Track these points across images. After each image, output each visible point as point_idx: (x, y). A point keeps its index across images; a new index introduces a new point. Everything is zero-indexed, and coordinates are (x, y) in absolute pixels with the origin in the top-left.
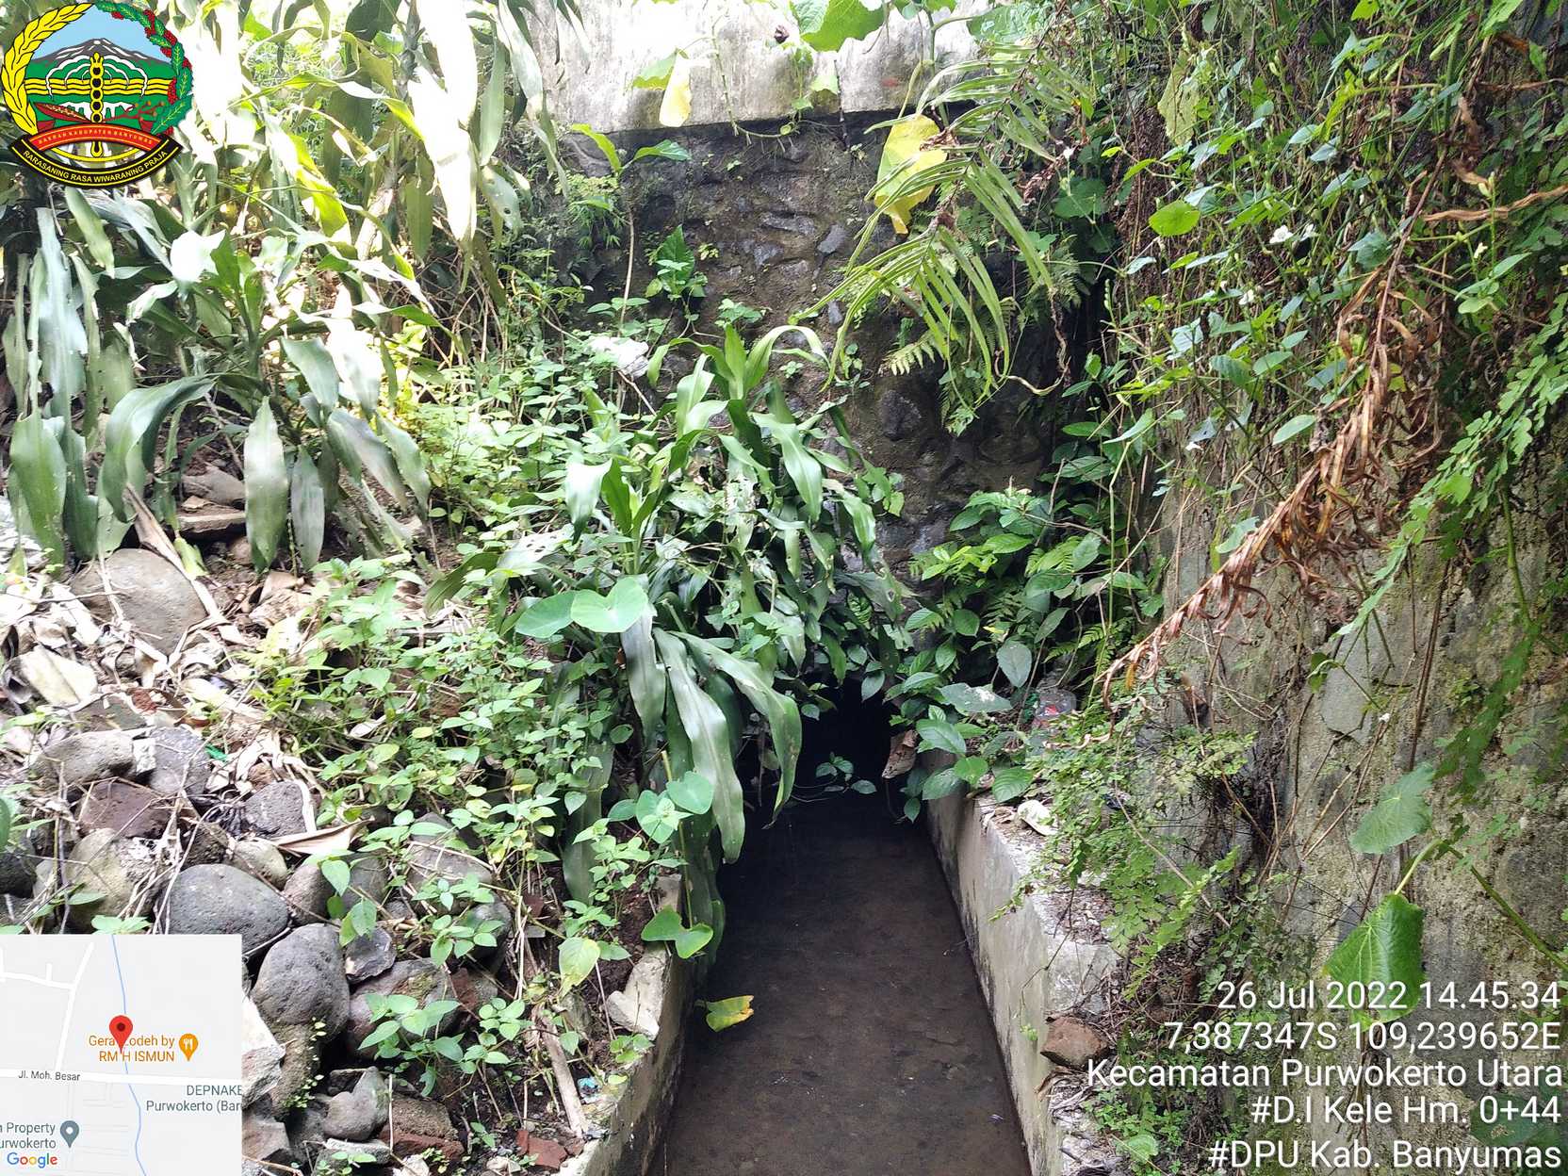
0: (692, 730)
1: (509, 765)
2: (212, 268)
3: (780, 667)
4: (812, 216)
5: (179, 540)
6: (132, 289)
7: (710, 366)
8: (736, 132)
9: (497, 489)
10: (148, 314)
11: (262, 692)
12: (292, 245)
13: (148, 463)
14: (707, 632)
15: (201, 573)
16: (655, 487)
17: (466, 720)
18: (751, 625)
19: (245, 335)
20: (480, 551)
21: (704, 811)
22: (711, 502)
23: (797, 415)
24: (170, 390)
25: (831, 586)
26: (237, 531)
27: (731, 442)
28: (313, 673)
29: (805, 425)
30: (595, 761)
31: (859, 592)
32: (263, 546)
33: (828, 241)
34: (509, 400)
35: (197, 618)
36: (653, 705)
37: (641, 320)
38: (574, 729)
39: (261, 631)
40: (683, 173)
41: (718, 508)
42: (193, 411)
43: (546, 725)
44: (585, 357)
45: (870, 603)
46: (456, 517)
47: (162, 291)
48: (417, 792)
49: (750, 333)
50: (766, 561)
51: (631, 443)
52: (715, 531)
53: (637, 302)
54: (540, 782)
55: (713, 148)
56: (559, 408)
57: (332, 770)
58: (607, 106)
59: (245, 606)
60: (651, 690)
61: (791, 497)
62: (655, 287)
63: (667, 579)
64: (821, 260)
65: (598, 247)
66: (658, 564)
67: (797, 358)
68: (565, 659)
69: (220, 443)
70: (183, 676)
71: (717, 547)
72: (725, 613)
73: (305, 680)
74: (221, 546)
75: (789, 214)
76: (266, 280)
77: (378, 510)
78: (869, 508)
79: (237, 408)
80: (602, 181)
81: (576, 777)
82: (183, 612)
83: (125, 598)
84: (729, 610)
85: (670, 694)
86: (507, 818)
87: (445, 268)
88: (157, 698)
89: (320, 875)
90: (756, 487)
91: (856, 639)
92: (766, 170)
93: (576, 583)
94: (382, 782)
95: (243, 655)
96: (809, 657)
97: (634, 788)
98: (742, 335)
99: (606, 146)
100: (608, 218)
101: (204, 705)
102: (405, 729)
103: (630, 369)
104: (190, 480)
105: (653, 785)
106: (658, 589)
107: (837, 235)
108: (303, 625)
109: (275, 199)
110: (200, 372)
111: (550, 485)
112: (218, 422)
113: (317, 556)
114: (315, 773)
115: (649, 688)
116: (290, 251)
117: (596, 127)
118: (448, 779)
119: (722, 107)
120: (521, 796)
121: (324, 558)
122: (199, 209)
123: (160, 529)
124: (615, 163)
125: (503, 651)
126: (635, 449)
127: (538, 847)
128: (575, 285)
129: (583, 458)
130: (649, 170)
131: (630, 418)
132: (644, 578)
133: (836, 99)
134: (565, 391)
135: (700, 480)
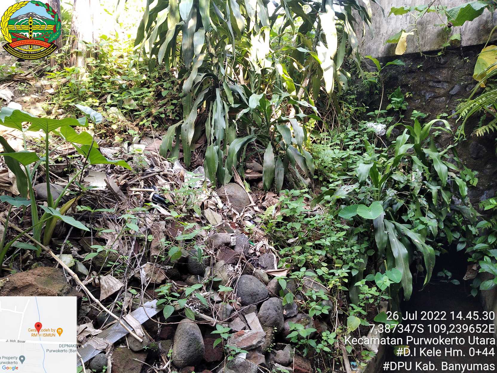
0: (395, 254)
1: (334, 257)
2: (259, 104)
3: (427, 237)
4: (447, 82)
5: (245, 181)
6: (238, 110)
7: (408, 133)
8: (422, 55)
9: (334, 170)
10: (241, 118)
11: (264, 227)
12: (280, 96)
13: (238, 159)
14: (402, 222)
15: (249, 190)
16: (387, 172)
17: (322, 242)
18: (418, 221)
19: (266, 123)
20: (328, 190)
21: (399, 282)
22: (406, 178)
23: (439, 149)
24: (245, 139)
25: (449, 210)
26: (259, 180)
27: (415, 158)
28: (279, 222)
29: (441, 153)
30: (362, 260)
31: (459, 212)
32: (267, 184)
33: (453, 90)
34: (339, 143)
35: (247, 204)
36: (383, 244)
37: (384, 117)
38: (355, 248)
39: (264, 209)
40: (402, 69)
41: (408, 180)
42: (250, 145)
43: (347, 246)
44: (365, 129)
45: (463, 216)
46: (321, 179)
47: (245, 111)
48: (306, 262)
49: (422, 121)
50: (425, 199)
51: (379, 157)
52: (407, 188)
53: (383, 111)
54: (343, 264)
55: (413, 61)
56: (355, 145)
57: (282, 252)
58: (377, 49)
59: (261, 201)
60: (382, 239)
61: (435, 177)
62: (390, 106)
63: (389, 203)
64: (450, 97)
65: (371, 94)
66: (386, 198)
67: (439, 130)
68: (353, 226)
69: (256, 154)
70: (244, 220)
71: (407, 193)
72: (409, 216)
73: (276, 224)
74: (255, 184)
75: (439, 82)
76: (273, 107)
77: (298, 175)
78: (465, 183)
79: (261, 144)
80: (374, 73)
81: (355, 265)
82: (245, 201)
83: (230, 196)
84: (410, 215)
85: (389, 242)
86: (333, 274)
87: (322, 102)
88: (236, 225)
89: (278, 283)
90: (422, 174)
91: (457, 229)
92: (432, 68)
93: (358, 202)
94: (297, 258)
95: (260, 215)
96: (439, 233)
97: (374, 271)
98: (419, 122)
99: (376, 62)
100: (375, 85)
101: (249, 228)
102: (303, 242)
103: (380, 133)
104: (248, 164)
105: (380, 271)
106: (385, 206)
107: (457, 88)
108: (276, 208)
109: (276, 83)
110: (253, 134)
111: (351, 170)
112: (256, 148)
113: (281, 188)
114: (277, 252)
115: (381, 239)
116: (279, 99)
117: (372, 57)
118: (316, 259)
119: (417, 47)
120: (338, 268)
121: (282, 189)
122: (255, 87)
123: (240, 178)
124: (379, 67)
125: (333, 222)
126: (380, 159)
127: (342, 285)
128: (363, 106)
129: (363, 162)
130: (390, 69)
131: (378, 149)
132: (382, 202)
133: (460, 42)
134: (358, 140)
135: (402, 170)
